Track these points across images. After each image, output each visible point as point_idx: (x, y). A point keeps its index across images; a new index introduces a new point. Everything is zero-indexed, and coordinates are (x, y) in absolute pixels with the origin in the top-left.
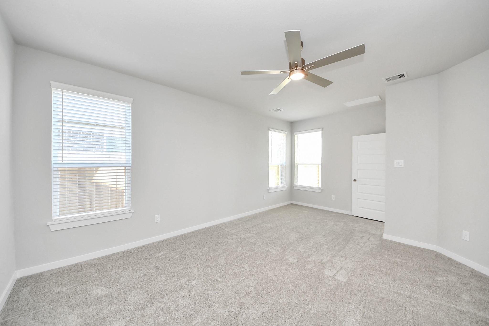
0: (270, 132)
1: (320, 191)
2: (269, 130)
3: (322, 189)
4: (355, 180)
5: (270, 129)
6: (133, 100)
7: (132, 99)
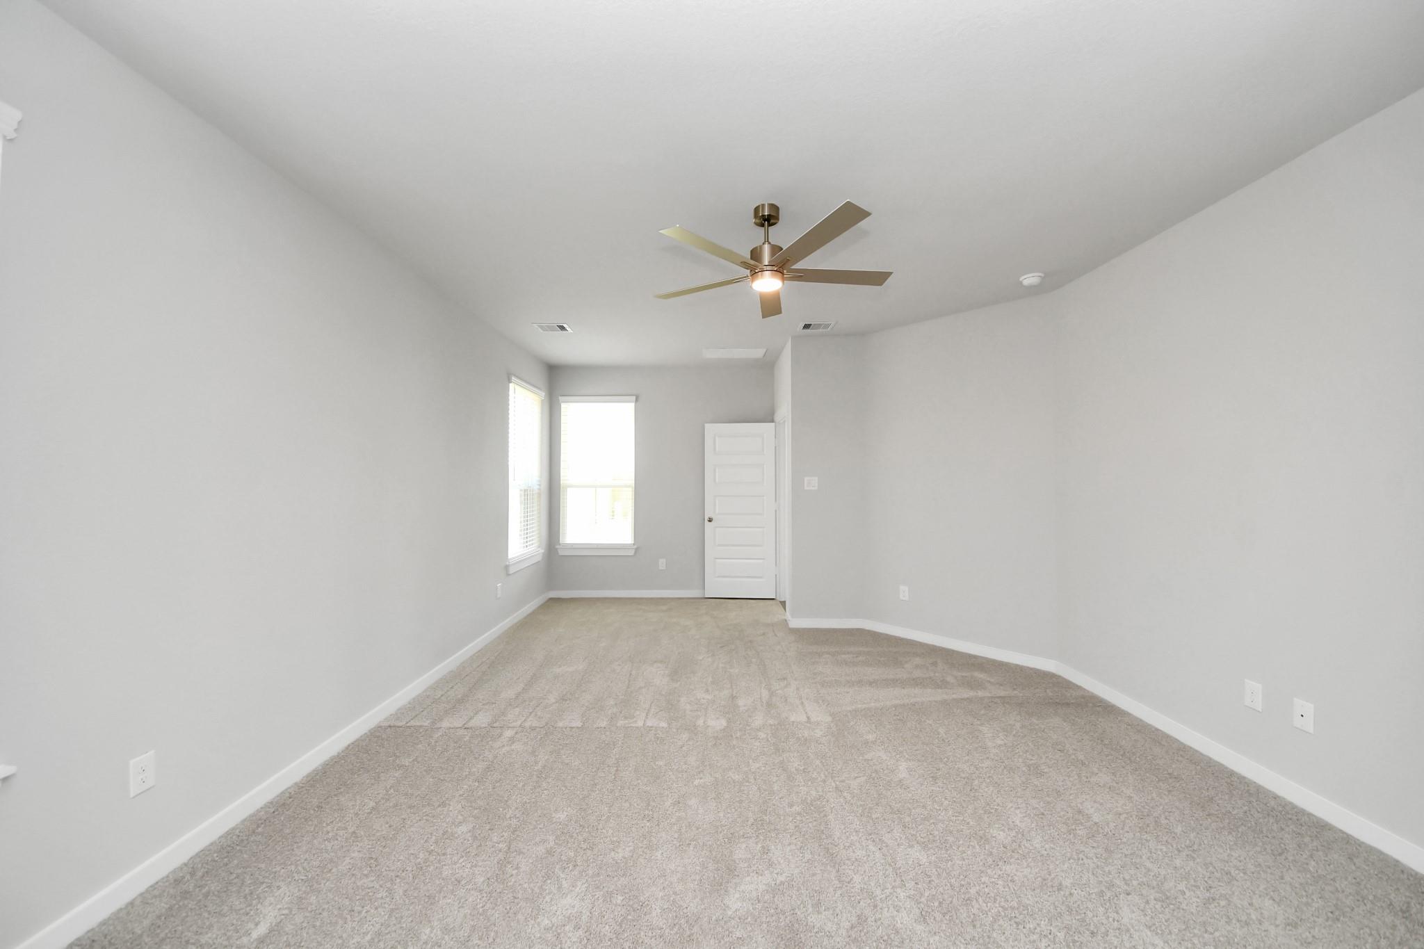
0: (511, 386)
1: (631, 553)
2: (510, 381)
3: (635, 547)
4: (710, 520)
5: (513, 378)
6: (20, 122)
7: (18, 115)
